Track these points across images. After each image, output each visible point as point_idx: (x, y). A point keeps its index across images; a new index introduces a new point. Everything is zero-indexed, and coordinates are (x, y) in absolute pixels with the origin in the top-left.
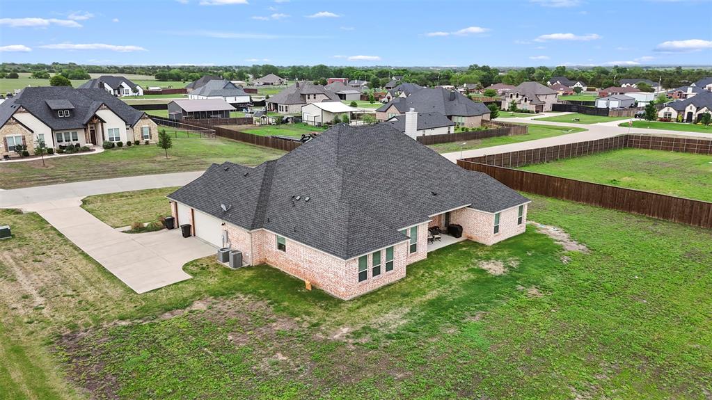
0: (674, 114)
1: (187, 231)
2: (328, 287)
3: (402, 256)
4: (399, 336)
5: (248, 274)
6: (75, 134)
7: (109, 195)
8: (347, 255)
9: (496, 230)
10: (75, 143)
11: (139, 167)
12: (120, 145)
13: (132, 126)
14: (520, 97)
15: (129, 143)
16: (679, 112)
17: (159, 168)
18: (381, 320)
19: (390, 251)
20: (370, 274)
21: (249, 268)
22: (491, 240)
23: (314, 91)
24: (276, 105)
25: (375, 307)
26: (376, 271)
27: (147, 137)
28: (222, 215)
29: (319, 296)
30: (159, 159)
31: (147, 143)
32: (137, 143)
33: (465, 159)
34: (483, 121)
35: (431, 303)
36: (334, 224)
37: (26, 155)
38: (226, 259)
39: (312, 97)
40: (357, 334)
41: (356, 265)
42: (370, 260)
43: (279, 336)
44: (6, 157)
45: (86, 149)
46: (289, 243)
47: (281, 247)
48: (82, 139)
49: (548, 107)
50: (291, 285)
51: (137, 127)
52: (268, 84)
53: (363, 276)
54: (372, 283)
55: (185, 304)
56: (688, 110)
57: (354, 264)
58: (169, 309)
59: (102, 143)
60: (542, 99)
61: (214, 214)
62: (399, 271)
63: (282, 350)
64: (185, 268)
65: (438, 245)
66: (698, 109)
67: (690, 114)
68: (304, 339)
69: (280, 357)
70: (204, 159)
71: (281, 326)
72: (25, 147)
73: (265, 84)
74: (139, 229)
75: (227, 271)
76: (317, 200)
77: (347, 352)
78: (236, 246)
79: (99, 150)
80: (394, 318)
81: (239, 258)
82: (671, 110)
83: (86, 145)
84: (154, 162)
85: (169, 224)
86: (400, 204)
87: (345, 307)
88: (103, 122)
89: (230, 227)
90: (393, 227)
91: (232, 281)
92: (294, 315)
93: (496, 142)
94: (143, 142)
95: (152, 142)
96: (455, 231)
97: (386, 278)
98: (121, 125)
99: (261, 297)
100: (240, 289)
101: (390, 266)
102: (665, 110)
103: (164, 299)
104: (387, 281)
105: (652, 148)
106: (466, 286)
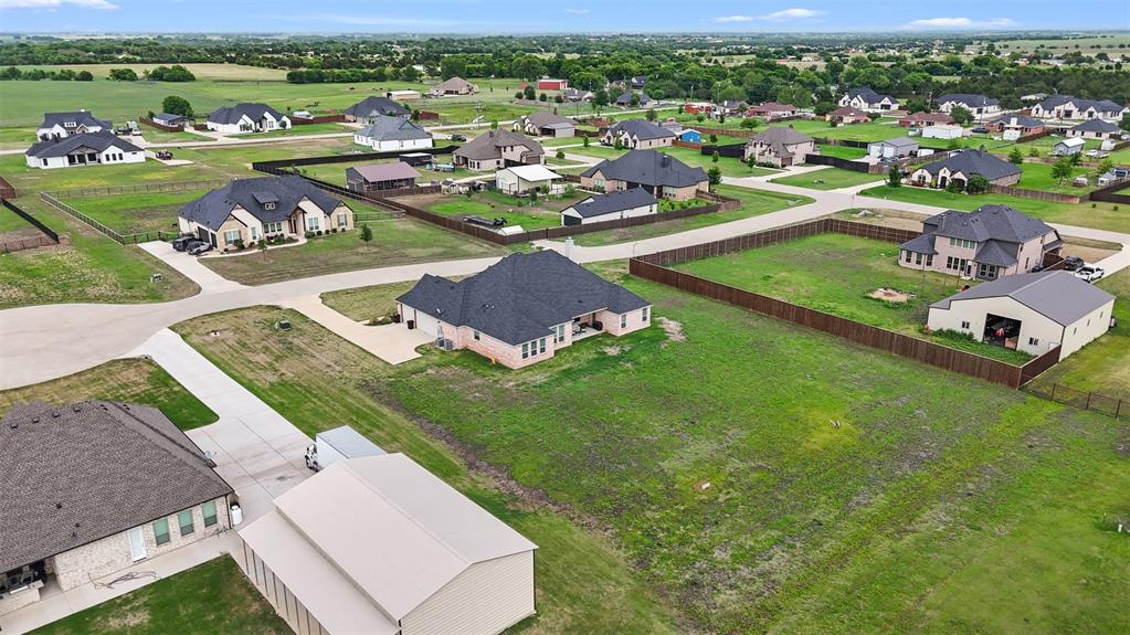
0: (929, 179)
1: (411, 325)
2: (505, 362)
3: (551, 344)
4: (540, 386)
5: (456, 354)
6: (279, 224)
7: (337, 292)
8: (514, 343)
9: (623, 326)
10: (279, 233)
11: (345, 260)
12: (319, 233)
13: (329, 214)
14: (765, 147)
15: (327, 232)
16: (933, 175)
17: (365, 261)
18: (533, 379)
19: (543, 341)
20: (530, 354)
21: (457, 350)
22: (620, 333)
23: (511, 141)
24: (466, 160)
25: (531, 373)
26: (534, 353)
27: (342, 224)
28: (437, 316)
29: (499, 366)
30: (361, 250)
31: (343, 230)
32: (334, 231)
33: (638, 258)
34: (698, 191)
35: (564, 371)
36: (508, 324)
37: (242, 248)
38: (442, 344)
39: (509, 149)
40: (518, 385)
41: (521, 349)
42: (530, 346)
43: (476, 386)
44: (226, 250)
45: (291, 240)
46: (481, 335)
47: (477, 338)
48: (285, 230)
49: (799, 158)
50: (485, 361)
51: (334, 215)
52: (451, 92)
53: (525, 356)
54: (531, 360)
55: (422, 370)
56: (941, 174)
57: (520, 348)
58: (415, 373)
59: (304, 233)
60: (791, 149)
61: (432, 315)
62: (550, 353)
63: (479, 392)
64: (416, 350)
65: (579, 337)
66: (953, 173)
67: (944, 179)
68: (490, 387)
69: (477, 394)
70: (402, 251)
71: (478, 381)
72: (241, 241)
73: (447, 92)
74: (375, 323)
75: (442, 352)
76: (498, 308)
77: (512, 393)
78: (447, 337)
79: (303, 241)
80: (540, 378)
81: (450, 344)
82: (926, 173)
83: (290, 235)
84: (357, 254)
85: (397, 319)
86: (554, 310)
87: (514, 373)
88: (304, 212)
89: (443, 323)
90: (546, 326)
91: (447, 359)
92: (484, 376)
93: (699, 222)
94: (339, 229)
95: (347, 229)
96: (598, 326)
97: (540, 357)
98: (319, 213)
99: (465, 367)
100: (453, 362)
101: (543, 350)
102: (919, 172)
103: (409, 368)
104: (541, 359)
105: (850, 234)
106: (589, 362)
